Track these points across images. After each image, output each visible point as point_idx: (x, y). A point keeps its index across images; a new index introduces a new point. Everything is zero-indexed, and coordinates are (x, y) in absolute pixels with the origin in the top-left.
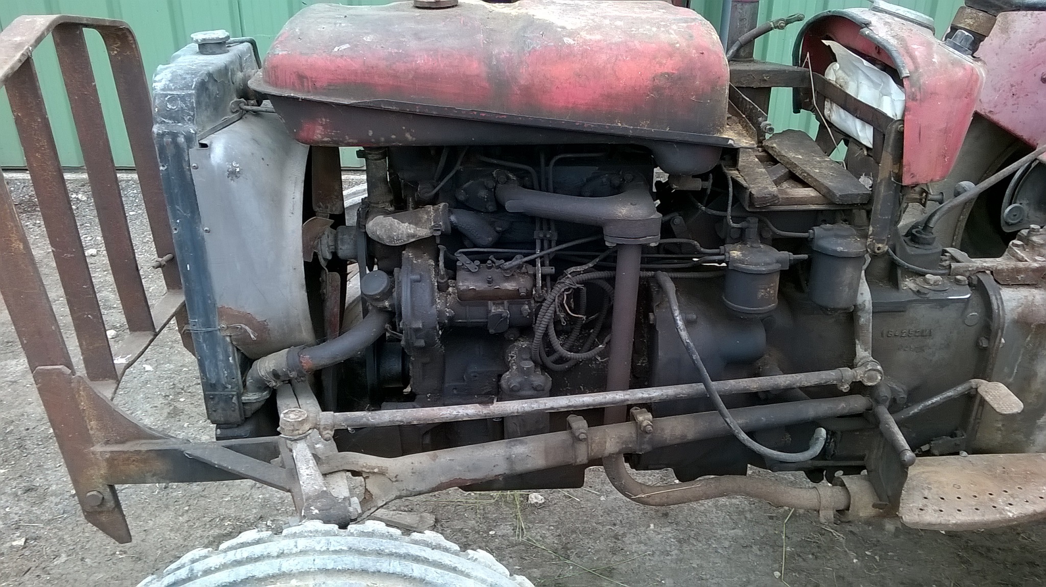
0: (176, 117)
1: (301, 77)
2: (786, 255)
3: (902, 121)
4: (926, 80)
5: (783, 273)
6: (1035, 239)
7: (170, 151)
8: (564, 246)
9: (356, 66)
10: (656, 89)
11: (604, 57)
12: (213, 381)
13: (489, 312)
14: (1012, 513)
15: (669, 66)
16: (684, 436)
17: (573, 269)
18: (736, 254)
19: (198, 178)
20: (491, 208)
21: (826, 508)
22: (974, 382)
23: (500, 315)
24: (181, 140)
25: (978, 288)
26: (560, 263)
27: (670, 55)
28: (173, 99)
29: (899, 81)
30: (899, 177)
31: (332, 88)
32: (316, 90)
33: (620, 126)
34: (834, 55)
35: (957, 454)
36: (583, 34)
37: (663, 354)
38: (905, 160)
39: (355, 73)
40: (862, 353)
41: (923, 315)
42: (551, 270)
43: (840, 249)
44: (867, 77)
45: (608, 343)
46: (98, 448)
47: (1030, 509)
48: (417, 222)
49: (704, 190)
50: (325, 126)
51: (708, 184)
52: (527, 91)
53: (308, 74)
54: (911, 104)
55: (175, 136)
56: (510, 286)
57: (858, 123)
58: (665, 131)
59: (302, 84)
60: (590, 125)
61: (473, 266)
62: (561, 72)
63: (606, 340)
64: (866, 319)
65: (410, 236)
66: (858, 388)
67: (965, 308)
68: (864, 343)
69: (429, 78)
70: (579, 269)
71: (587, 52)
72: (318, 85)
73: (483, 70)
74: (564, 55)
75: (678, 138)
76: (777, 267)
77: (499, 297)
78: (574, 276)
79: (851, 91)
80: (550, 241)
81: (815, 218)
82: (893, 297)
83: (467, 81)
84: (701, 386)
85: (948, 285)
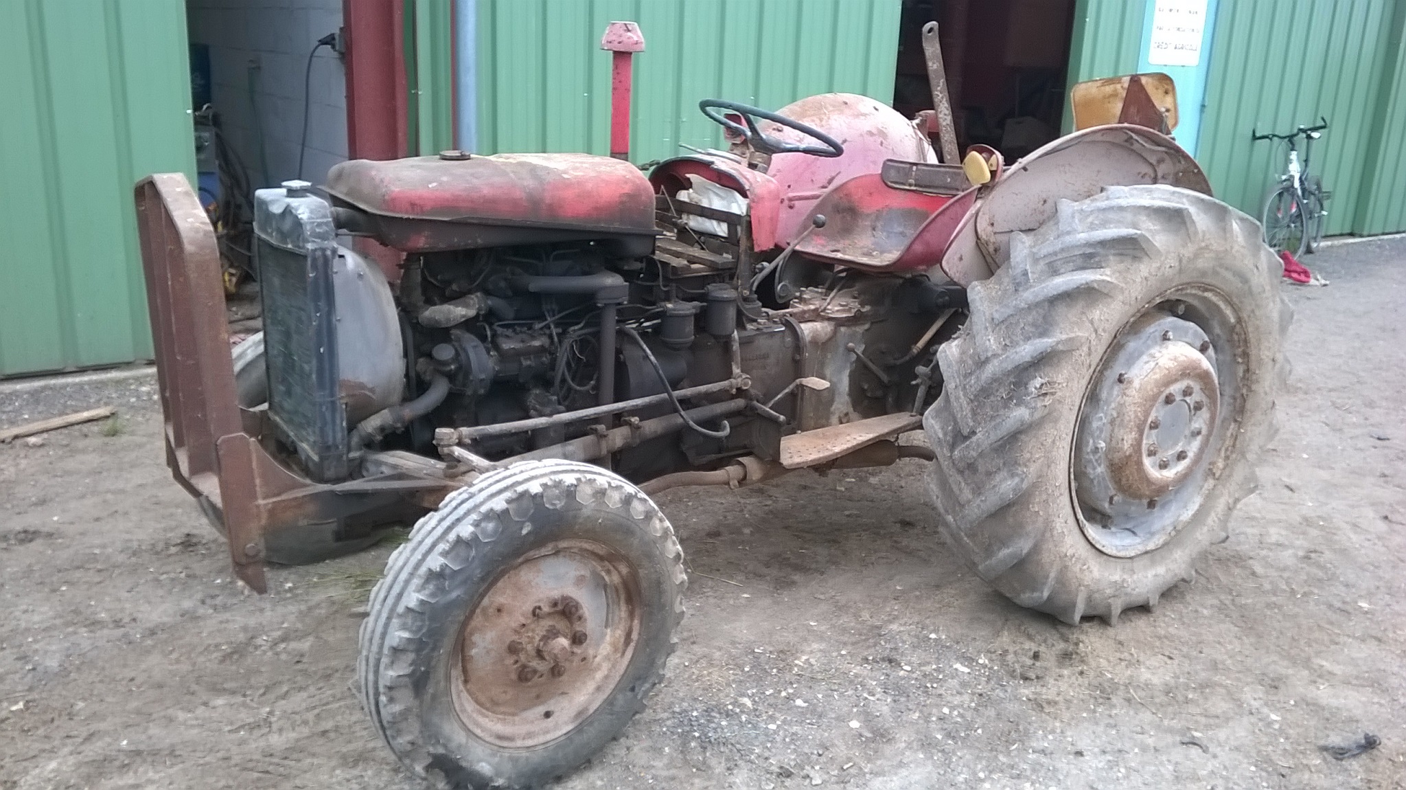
0: (323, 237)
1: (413, 205)
2: (696, 303)
3: (748, 215)
4: (758, 191)
5: (696, 315)
6: (805, 296)
7: (320, 262)
8: (564, 313)
9: (448, 195)
10: (622, 203)
11: (591, 185)
12: (330, 443)
13: (521, 364)
14: (837, 449)
15: (627, 189)
16: (655, 432)
17: (572, 328)
18: (670, 306)
19: (337, 281)
20: (510, 293)
21: (733, 479)
22: (798, 381)
23: (529, 366)
24: (329, 253)
25: (788, 324)
26: (564, 324)
27: (626, 183)
28: (319, 225)
29: (744, 195)
30: (752, 248)
31: (435, 210)
32: (423, 212)
33: (603, 226)
34: (691, 183)
35: (795, 433)
36: (571, 172)
37: (633, 379)
38: (754, 236)
39: (448, 200)
40: (736, 370)
41: (763, 343)
42: (560, 330)
43: (725, 296)
44: (717, 195)
45: (598, 380)
46: (261, 502)
47: (845, 447)
48: (467, 306)
49: (642, 269)
50: (427, 237)
51: (644, 265)
52: (551, 207)
53: (417, 202)
54: (752, 205)
55: (323, 250)
56: (537, 343)
57: (715, 223)
58: (626, 228)
59: (413, 209)
60: (590, 226)
61: (509, 332)
62: (569, 194)
63: (595, 377)
64: (736, 346)
65: (463, 316)
66: (740, 392)
67: (783, 337)
68: (737, 363)
69: (493, 201)
70: (576, 327)
71: (580, 183)
72: (424, 209)
73: (524, 195)
74: (568, 185)
75: (637, 232)
76: (694, 311)
77: (527, 353)
78: (576, 331)
79: (705, 204)
80: (553, 311)
81: (704, 280)
82: (745, 334)
83: (515, 203)
84: (665, 395)
85: (771, 324)
